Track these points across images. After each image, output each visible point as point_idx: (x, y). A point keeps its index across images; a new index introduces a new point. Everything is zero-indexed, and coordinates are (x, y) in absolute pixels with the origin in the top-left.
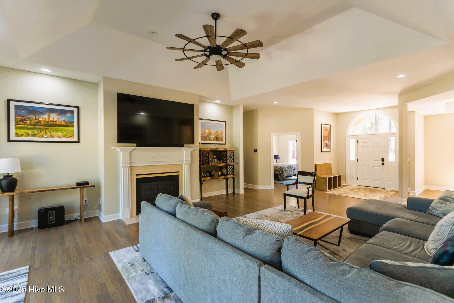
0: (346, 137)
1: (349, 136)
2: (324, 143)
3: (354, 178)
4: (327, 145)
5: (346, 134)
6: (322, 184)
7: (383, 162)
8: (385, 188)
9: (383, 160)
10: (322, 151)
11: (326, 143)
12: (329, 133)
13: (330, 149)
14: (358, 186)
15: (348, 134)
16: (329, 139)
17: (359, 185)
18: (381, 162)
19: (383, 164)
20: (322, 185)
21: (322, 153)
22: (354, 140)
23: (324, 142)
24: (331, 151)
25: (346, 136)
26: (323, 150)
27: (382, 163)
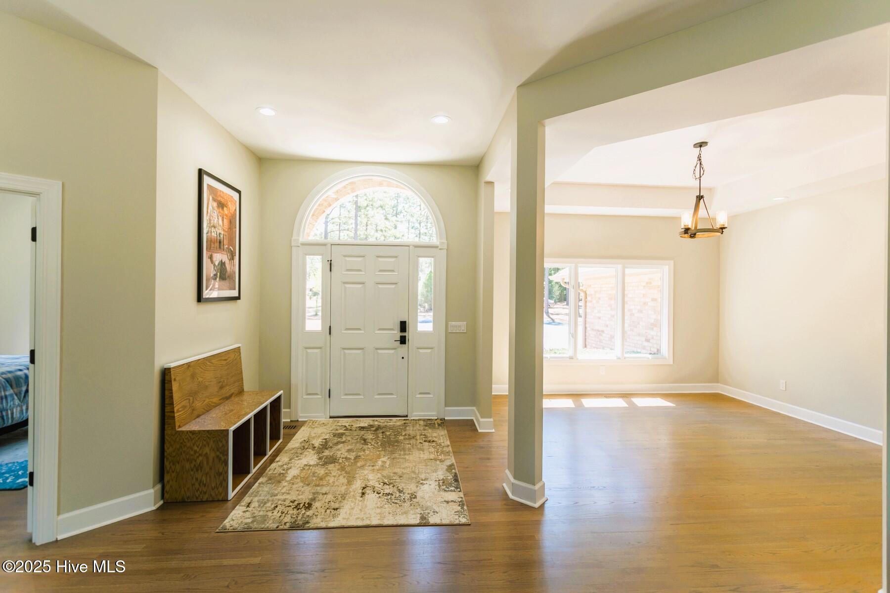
0: (294, 249)
1: (303, 244)
2: (212, 262)
3: (319, 393)
4: (223, 274)
5: (294, 238)
6: (199, 468)
7: (403, 334)
8: (407, 416)
9: (403, 326)
10: (199, 298)
11: (222, 264)
12: (231, 222)
13: (235, 289)
14: (331, 417)
15: (302, 240)
16: (235, 249)
17: (332, 415)
18: (397, 334)
19: (403, 340)
20: (199, 475)
21: (204, 307)
22: (318, 259)
23: (211, 257)
24: (238, 298)
25: (293, 244)
26: (206, 294)
27: (401, 336)
